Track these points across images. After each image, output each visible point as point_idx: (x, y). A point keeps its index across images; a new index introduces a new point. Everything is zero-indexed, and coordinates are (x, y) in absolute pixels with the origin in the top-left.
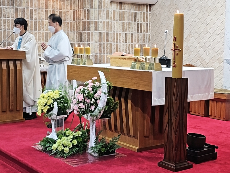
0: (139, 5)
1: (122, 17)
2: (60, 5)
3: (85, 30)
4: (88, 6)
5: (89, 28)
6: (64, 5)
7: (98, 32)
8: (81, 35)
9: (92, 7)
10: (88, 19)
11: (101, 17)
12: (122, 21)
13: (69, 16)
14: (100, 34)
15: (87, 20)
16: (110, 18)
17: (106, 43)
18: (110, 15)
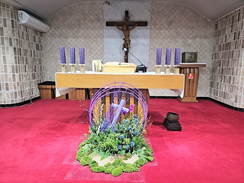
7: (13, 47)
9: (5, 26)
10: (2, 35)
11: (14, 35)
12: (28, 41)
14: (15, 48)
17: (20, 56)
18: (21, 35)
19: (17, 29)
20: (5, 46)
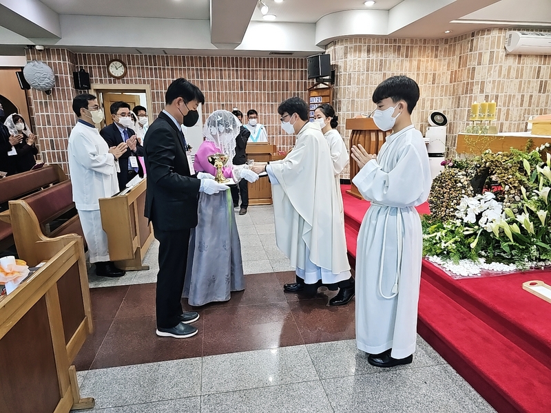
0: (545, 56)
1: (520, 74)
2: (435, 66)
3: (466, 93)
4: (474, 63)
5: (472, 90)
6: (440, 65)
7: (484, 94)
8: (459, 99)
9: (479, 64)
10: (472, 78)
11: (490, 75)
12: (519, 80)
13: (445, 79)
14: (487, 97)
15: (470, 81)
16: (502, 76)
18: (504, 72)
19: (499, 64)
20: (473, 95)
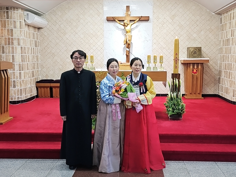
0: (35, 27)
1: (29, 36)
3: (9, 44)
5: (13, 43)
7: (20, 46)
8: (3, 48)
9: (15, 27)
11: (21, 35)
15: (10, 37)
16: (25, 36)
17: (25, 55)
19: (23, 30)
20: (14, 46)
